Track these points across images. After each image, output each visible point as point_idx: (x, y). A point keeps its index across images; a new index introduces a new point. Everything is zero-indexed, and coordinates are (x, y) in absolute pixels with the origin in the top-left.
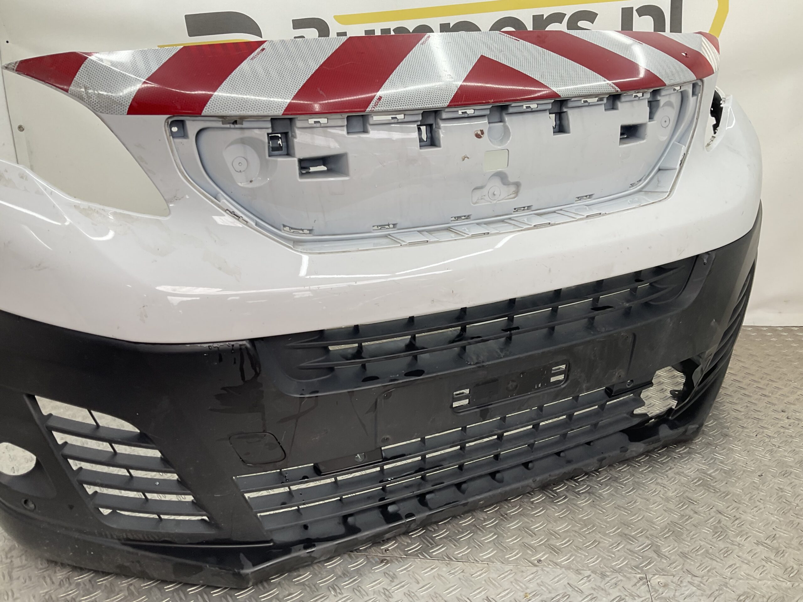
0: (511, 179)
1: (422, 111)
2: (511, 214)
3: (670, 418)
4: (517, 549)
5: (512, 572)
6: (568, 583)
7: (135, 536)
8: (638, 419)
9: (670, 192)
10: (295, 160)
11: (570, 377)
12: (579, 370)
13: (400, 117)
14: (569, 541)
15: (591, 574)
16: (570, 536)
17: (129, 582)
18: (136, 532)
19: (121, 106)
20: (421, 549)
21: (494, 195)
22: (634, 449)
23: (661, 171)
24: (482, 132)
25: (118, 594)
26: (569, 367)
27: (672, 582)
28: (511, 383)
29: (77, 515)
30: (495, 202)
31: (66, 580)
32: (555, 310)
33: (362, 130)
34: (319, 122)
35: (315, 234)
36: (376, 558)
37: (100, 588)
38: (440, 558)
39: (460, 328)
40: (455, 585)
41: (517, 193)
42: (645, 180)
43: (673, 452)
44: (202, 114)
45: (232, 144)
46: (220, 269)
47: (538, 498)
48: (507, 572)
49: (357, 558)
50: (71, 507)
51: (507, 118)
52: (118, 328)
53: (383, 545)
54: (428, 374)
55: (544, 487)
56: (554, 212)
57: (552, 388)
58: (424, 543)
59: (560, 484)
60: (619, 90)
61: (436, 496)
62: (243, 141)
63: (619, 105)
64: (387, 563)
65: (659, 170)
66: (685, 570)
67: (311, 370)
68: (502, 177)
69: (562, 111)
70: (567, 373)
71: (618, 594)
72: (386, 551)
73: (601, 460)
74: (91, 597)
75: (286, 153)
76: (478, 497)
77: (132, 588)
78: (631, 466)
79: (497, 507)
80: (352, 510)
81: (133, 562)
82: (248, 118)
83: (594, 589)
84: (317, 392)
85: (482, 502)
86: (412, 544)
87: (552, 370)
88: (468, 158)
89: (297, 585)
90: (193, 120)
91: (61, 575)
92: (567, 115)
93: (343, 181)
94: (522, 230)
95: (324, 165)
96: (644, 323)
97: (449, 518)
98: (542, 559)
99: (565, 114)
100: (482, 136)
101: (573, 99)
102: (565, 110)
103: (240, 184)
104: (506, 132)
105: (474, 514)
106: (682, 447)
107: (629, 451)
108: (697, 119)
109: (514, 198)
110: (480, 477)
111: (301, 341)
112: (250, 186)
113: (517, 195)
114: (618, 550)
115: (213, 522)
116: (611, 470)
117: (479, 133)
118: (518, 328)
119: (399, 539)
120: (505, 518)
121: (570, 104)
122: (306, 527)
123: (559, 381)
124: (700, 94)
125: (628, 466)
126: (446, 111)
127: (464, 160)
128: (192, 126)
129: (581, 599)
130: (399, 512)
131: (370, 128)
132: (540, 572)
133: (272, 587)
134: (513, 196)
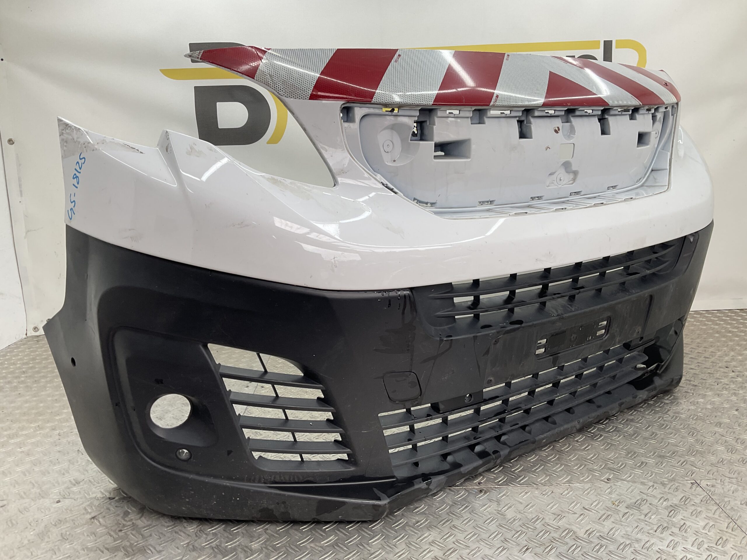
0: (574, 168)
1: (524, 109)
2: (568, 197)
3: (658, 371)
4: (586, 473)
5: (592, 489)
6: (641, 492)
7: (282, 478)
8: (641, 371)
9: (668, 185)
10: (433, 143)
11: (610, 331)
12: (616, 325)
13: (508, 112)
14: (622, 464)
15: (653, 484)
16: (621, 461)
17: (264, 527)
18: (284, 473)
19: (304, 92)
20: (508, 480)
21: (561, 180)
22: (641, 396)
23: (653, 172)
25: (260, 538)
26: (610, 323)
27: (717, 483)
28: (573, 335)
29: (233, 460)
30: (560, 186)
31: (200, 532)
32: (603, 274)
33: (478, 122)
34: (452, 113)
35: (437, 207)
36: (474, 490)
37: (239, 535)
38: (527, 484)
39: (541, 286)
40: (553, 502)
41: (574, 180)
42: (644, 178)
43: (663, 399)
44: (372, 102)
45: (385, 129)
46: (388, 228)
47: (580, 438)
48: (588, 489)
49: (458, 491)
50: (229, 453)
51: (572, 119)
52: (311, 277)
53: (474, 480)
54: (526, 323)
55: (581, 430)
56: (595, 197)
57: (598, 341)
58: (508, 476)
59: (591, 427)
60: (641, 104)
61: (509, 436)
62: (393, 127)
63: (637, 116)
64: (486, 493)
65: (652, 170)
66: (721, 475)
67: (443, 318)
68: (567, 165)
69: (604, 118)
70: (607, 328)
71: (682, 495)
72: (479, 484)
73: (621, 405)
74: (236, 542)
75: (419, 139)
76: (542, 436)
77: (269, 531)
78: (638, 411)
79: (551, 447)
80: (455, 447)
81: (278, 504)
82: (405, 107)
83: (663, 494)
84: (451, 336)
85: (544, 441)
86: (498, 477)
87: (599, 325)
89: (418, 514)
90: (360, 107)
91: (192, 529)
92: (608, 120)
93: (465, 162)
94: (586, 207)
95: (441, 151)
96: (658, 287)
97: (516, 457)
98: (610, 478)
99: (606, 119)
101: (615, 108)
102: (606, 117)
103: (386, 163)
104: (572, 130)
105: (536, 453)
106: (668, 396)
107: (638, 397)
108: (674, 133)
109: (572, 184)
110: (537, 421)
111: (438, 293)
112: (394, 164)
113: (574, 182)
114: (664, 467)
115: (352, 460)
116: (624, 414)
117: (557, 129)
118: (582, 287)
119: (484, 474)
120: (562, 453)
121: (612, 112)
122: (416, 464)
123: (602, 335)
124: (675, 115)
125: (635, 411)
126: (539, 110)
127: (546, 150)
128: (359, 112)
129: (657, 501)
130: (486, 450)
131: (486, 120)
132: (614, 487)
133: (398, 518)
134: (571, 182)
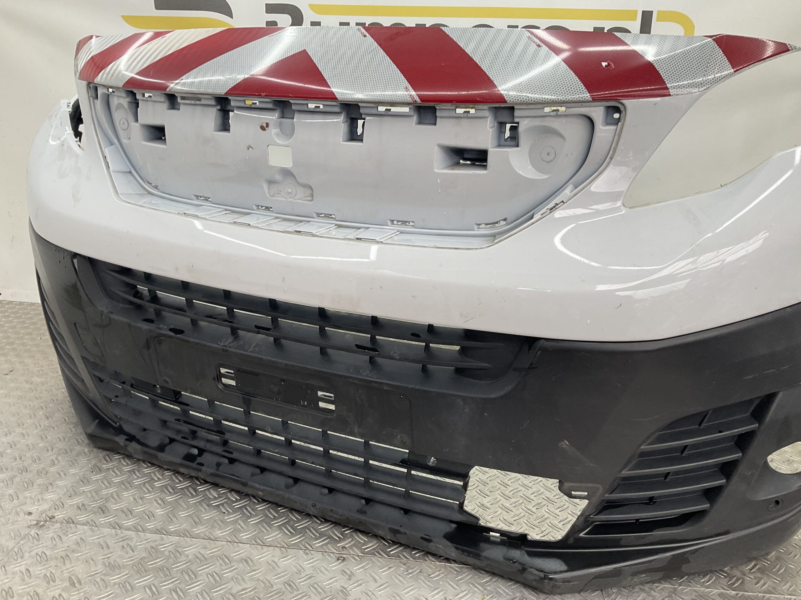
24: (267, 125)
88: (252, 148)
100: (266, 128)
